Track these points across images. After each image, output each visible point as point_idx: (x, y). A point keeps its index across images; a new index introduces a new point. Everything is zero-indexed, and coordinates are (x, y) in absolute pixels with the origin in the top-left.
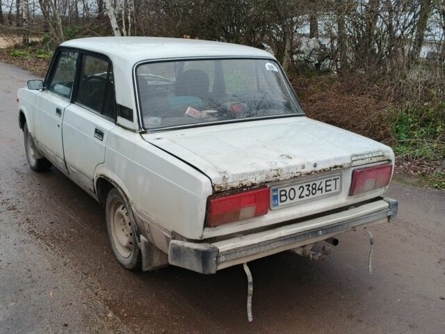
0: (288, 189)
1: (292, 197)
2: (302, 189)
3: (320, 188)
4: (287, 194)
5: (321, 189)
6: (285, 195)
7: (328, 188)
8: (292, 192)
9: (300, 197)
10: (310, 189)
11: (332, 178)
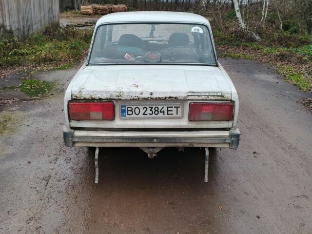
0: (134, 108)
1: (137, 113)
2: (145, 109)
3: (162, 111)
4: (133, 110)
5: (164, 112)
6: (132, 111)
7: (169, 112)
8: (137, 110)
9: (144, 114)
10: (153, 110)
11: (174, 106)
